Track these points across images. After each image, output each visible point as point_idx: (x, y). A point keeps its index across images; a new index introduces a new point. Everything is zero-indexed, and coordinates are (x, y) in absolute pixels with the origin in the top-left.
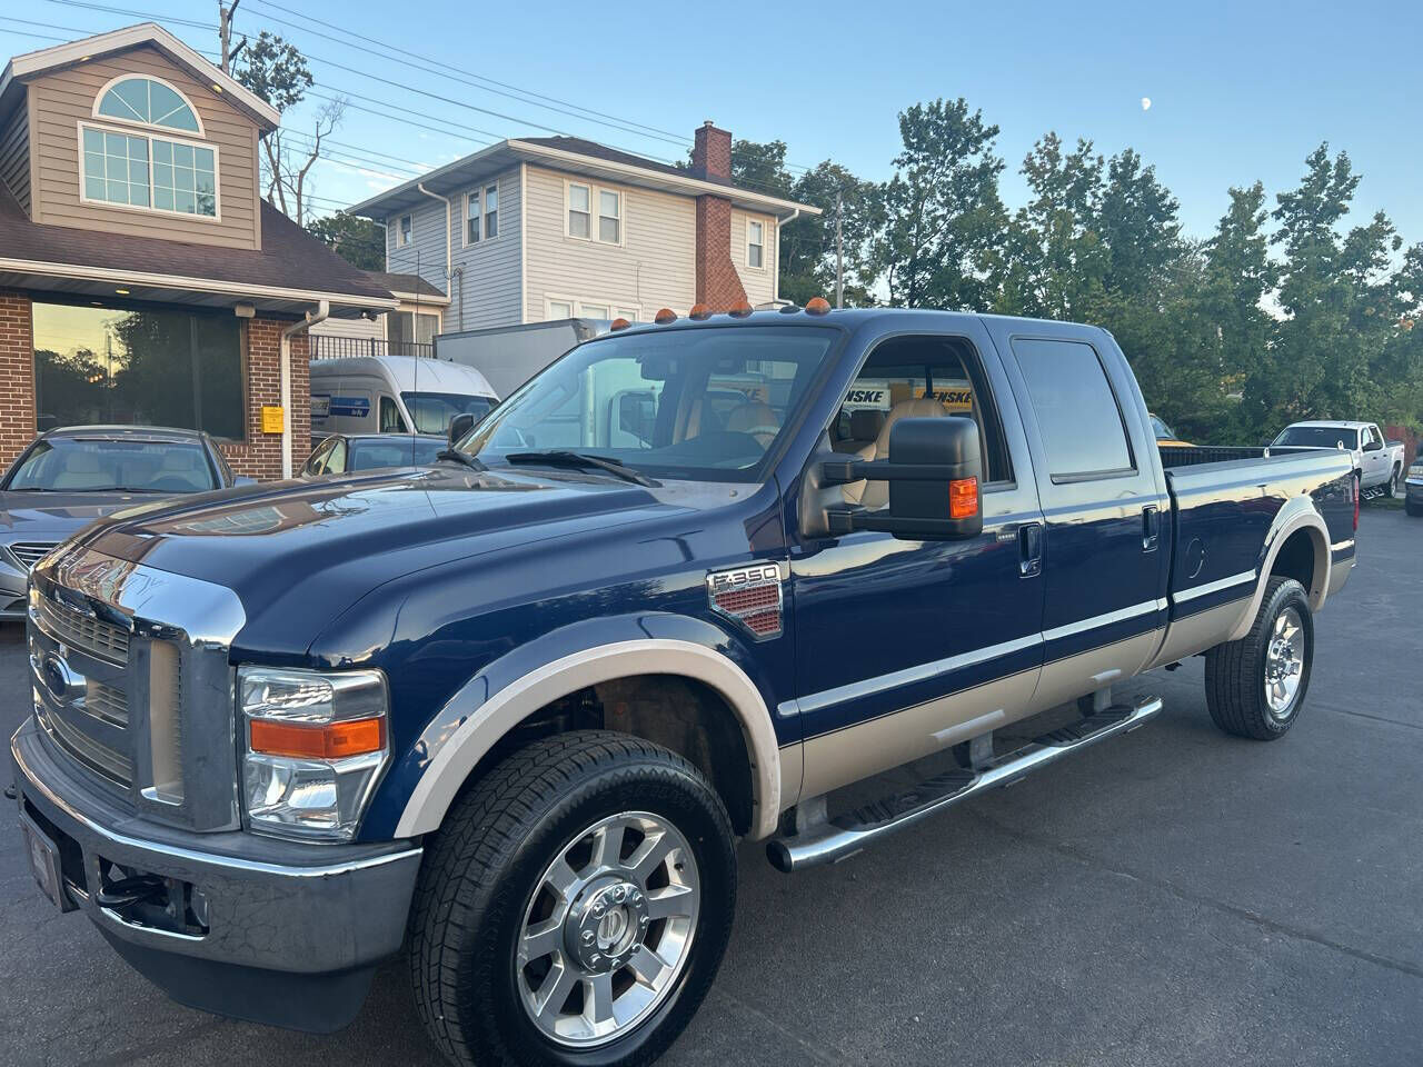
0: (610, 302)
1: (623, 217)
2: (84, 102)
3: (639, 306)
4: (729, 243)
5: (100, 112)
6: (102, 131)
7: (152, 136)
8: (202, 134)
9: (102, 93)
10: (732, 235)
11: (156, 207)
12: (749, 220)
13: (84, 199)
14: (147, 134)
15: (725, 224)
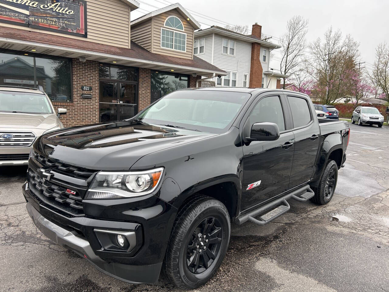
0: (230, 71)
1: (235, 48)
2: (162, 23)
3: (237, 72)
4: (259, 55)
5: (165, 25)
6: (169, 31)
7: (175, 31)
8: (183, 31)
9: (166, 20)
10: (260, 53)
11: (174, 49)
12: (263, 49)
13: (161, 47)
14: (173, 31)
15: (259, 51)
